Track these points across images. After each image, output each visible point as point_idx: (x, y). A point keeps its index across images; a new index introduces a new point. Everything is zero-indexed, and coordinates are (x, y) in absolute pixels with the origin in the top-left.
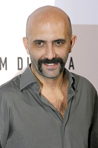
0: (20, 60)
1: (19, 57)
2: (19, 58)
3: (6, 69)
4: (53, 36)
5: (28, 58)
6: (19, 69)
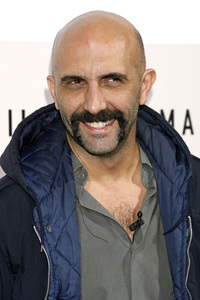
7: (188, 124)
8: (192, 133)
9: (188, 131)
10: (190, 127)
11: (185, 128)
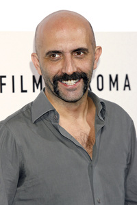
7: (127, 84)
8: (130, 89)
9: (127, 88)
10: (129, 86)
11: (125, 86)
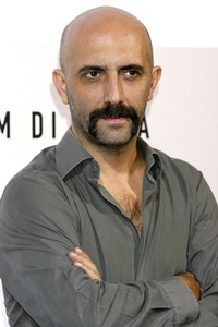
0: (37, 117)
1: (35, 110)
2: (34, 114)
3: (8, 137)
4: (119, 58)
5: (54, 114)
6: (34, 136)
